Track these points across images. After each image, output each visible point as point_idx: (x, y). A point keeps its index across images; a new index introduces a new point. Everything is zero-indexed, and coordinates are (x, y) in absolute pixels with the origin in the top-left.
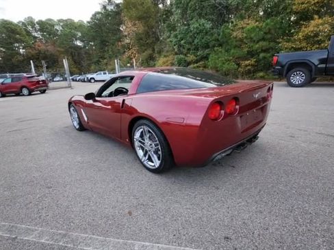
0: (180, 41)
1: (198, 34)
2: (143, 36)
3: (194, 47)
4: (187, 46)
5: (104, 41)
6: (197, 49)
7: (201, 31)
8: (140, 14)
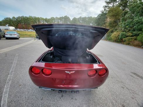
0: (126, 26)
1: (137, 23)
2: (112, 23)
3: (133, 29)
4: (129, 28)
5: (99, 24)
6: (134, 30)
7: (139, 22)
8: (114, 14)
